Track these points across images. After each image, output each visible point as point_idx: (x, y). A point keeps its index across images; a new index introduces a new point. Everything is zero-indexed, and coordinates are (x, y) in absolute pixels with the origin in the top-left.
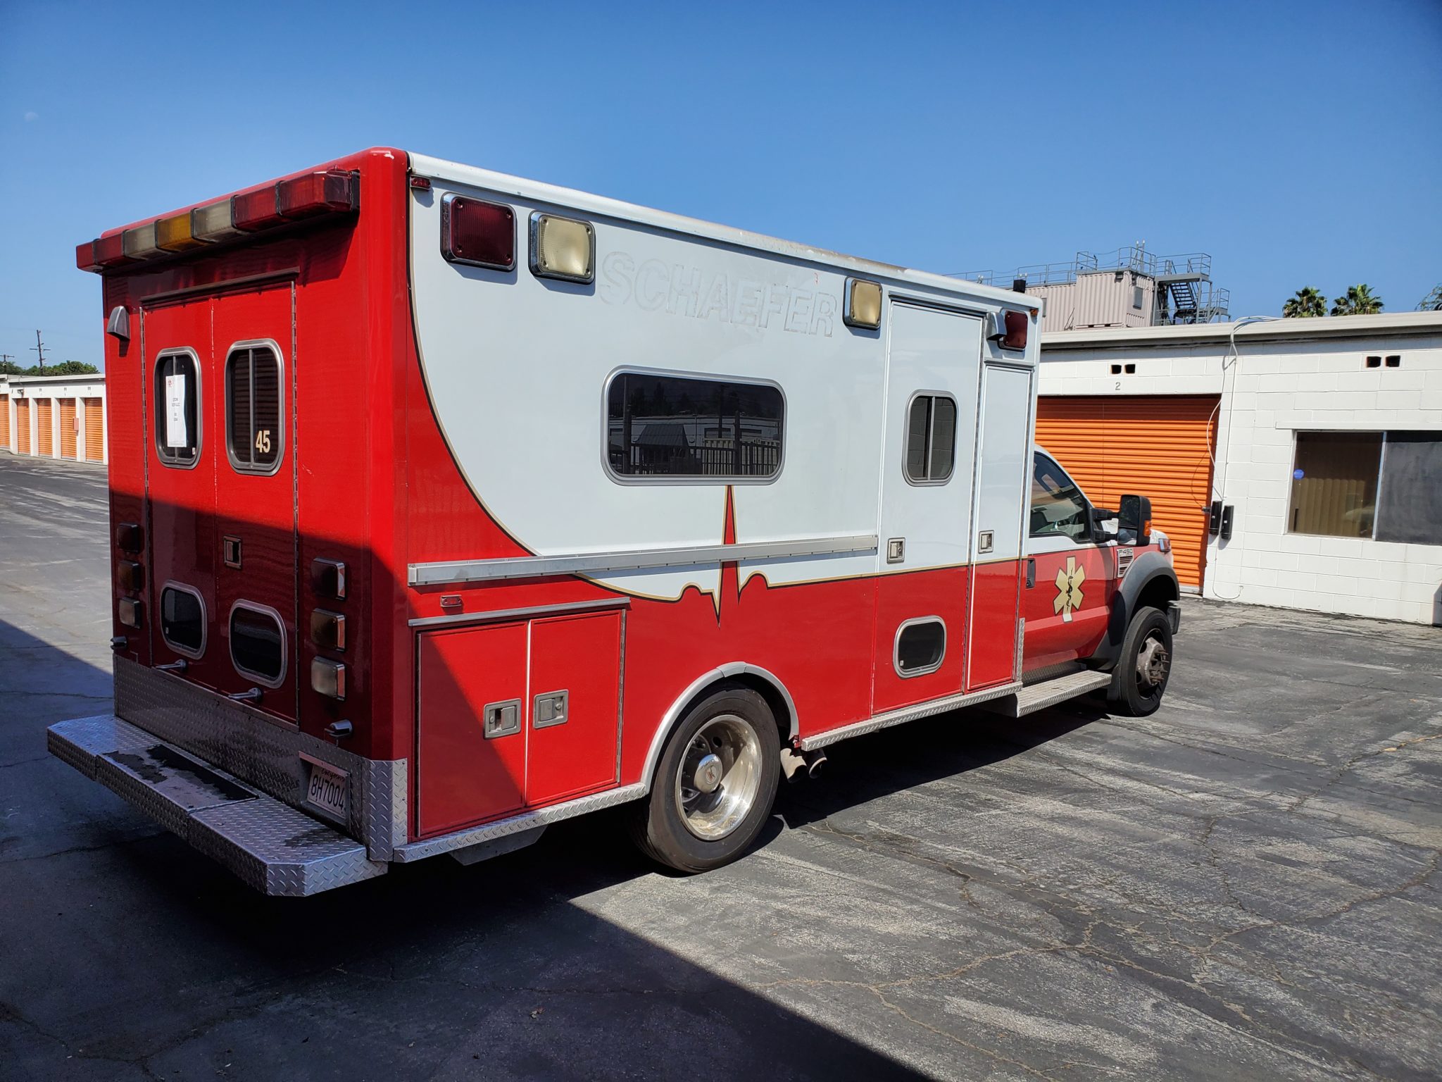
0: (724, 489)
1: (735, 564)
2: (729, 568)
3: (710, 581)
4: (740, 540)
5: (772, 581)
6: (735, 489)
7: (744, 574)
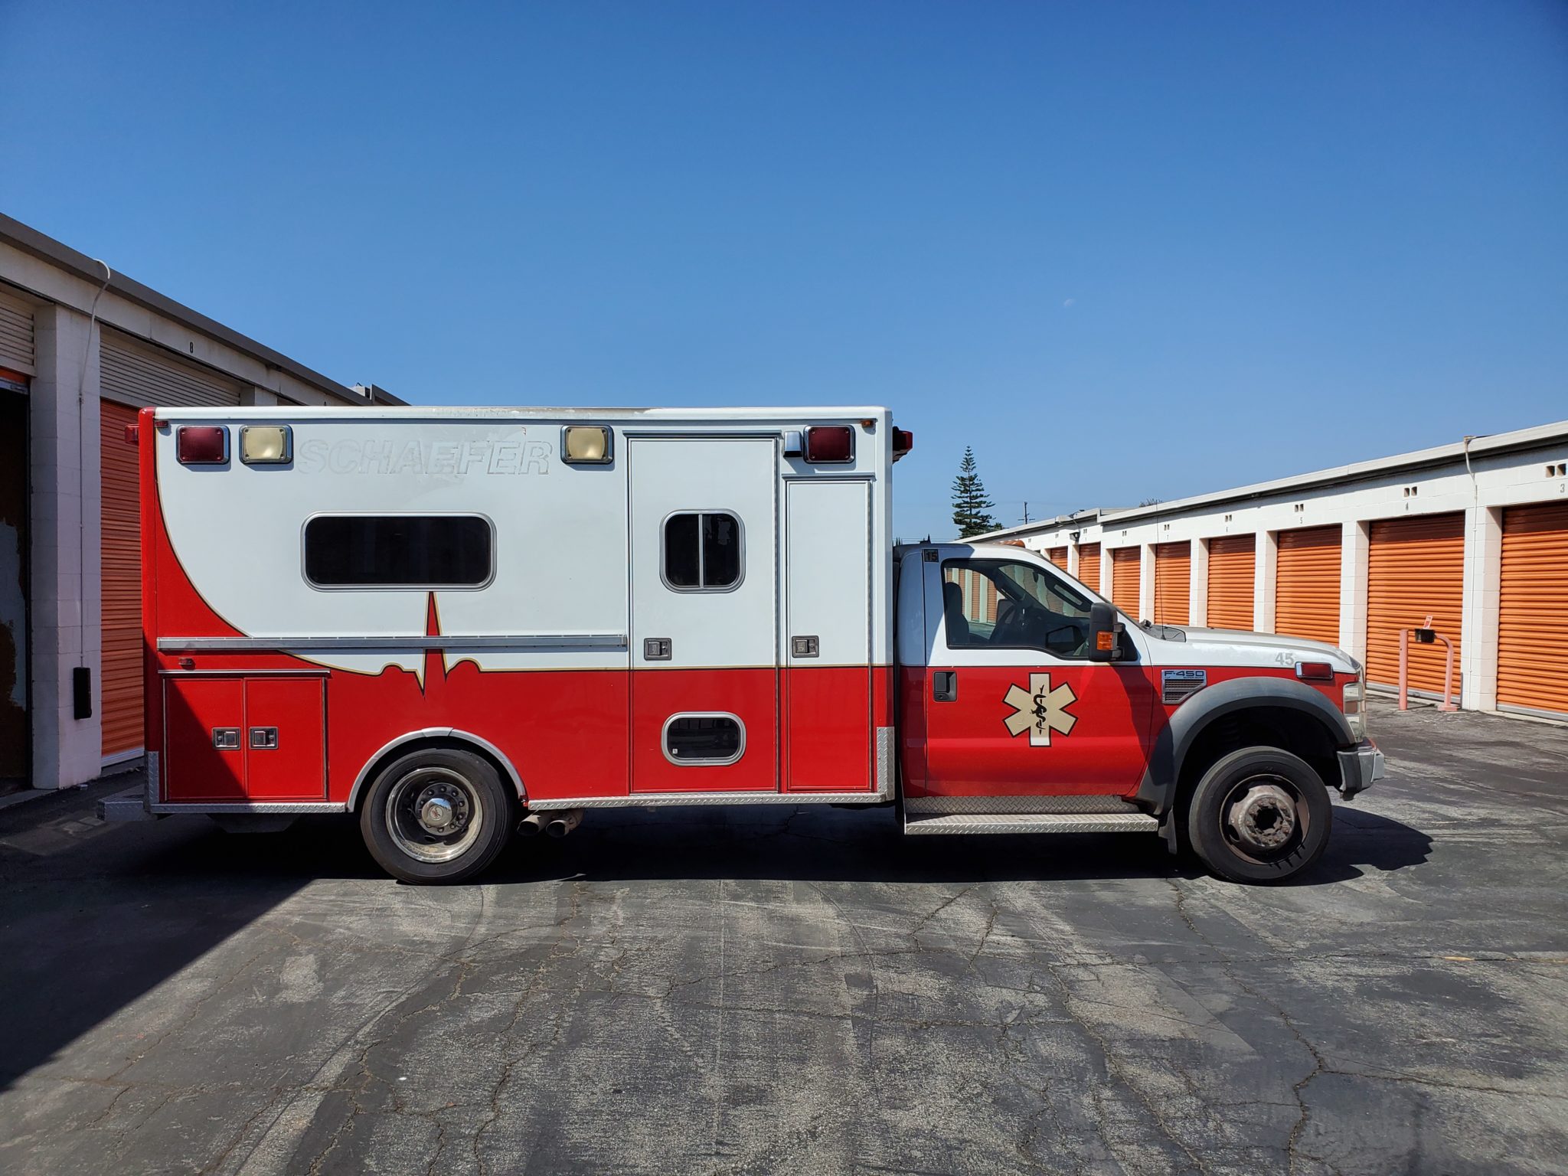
0: (425, 596)
1: (440, 651)
2: (434, 654)
3: (414, 663)
4: (444, 633)
5: (484, 667)
6: (438, 596)
7: (451, 660)
